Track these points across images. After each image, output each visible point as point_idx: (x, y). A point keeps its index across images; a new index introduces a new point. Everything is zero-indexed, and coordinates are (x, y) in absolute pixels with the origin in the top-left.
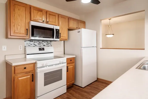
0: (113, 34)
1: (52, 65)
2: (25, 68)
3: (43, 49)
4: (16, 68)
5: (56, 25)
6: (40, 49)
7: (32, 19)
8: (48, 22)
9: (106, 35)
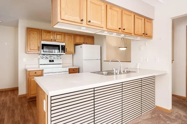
0: (126, 47)
1: (56, 72)
2: (36, 73)
3: (53, 61)
4: (30, 72)
5: (63, 42)
6: (50, 61)
7: (43, 39)
8: (55, 40)
9: (119, 48)
